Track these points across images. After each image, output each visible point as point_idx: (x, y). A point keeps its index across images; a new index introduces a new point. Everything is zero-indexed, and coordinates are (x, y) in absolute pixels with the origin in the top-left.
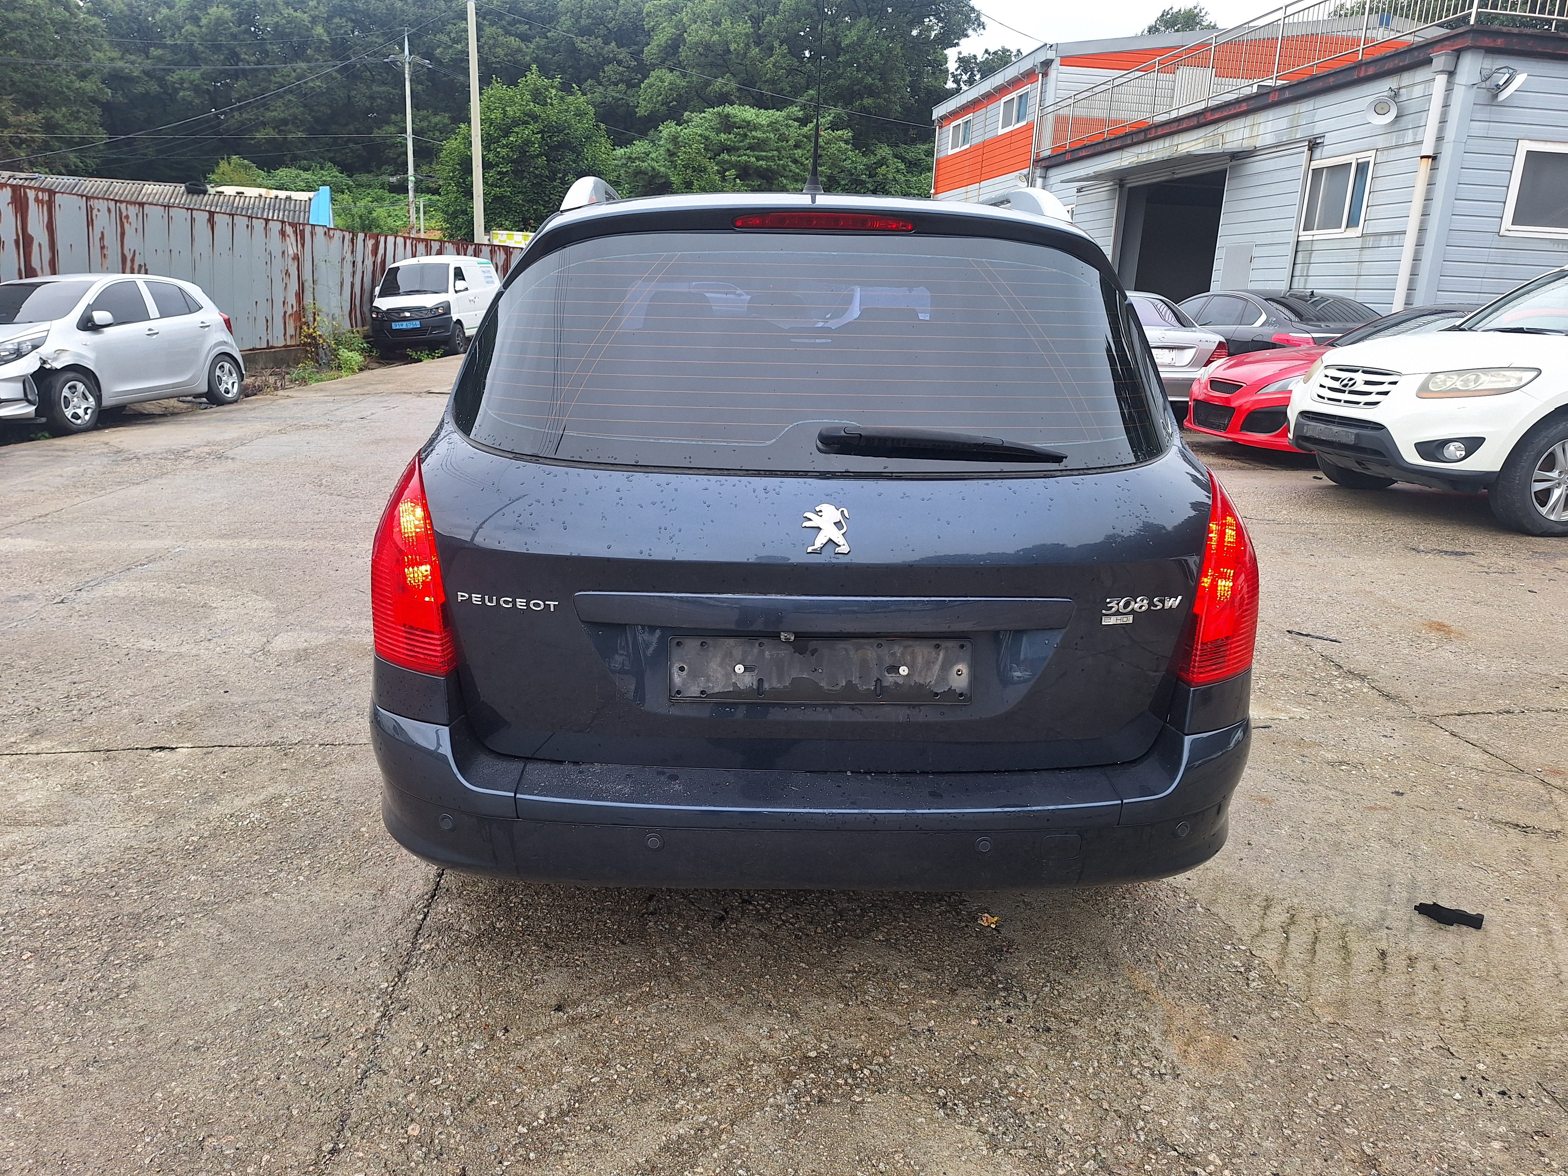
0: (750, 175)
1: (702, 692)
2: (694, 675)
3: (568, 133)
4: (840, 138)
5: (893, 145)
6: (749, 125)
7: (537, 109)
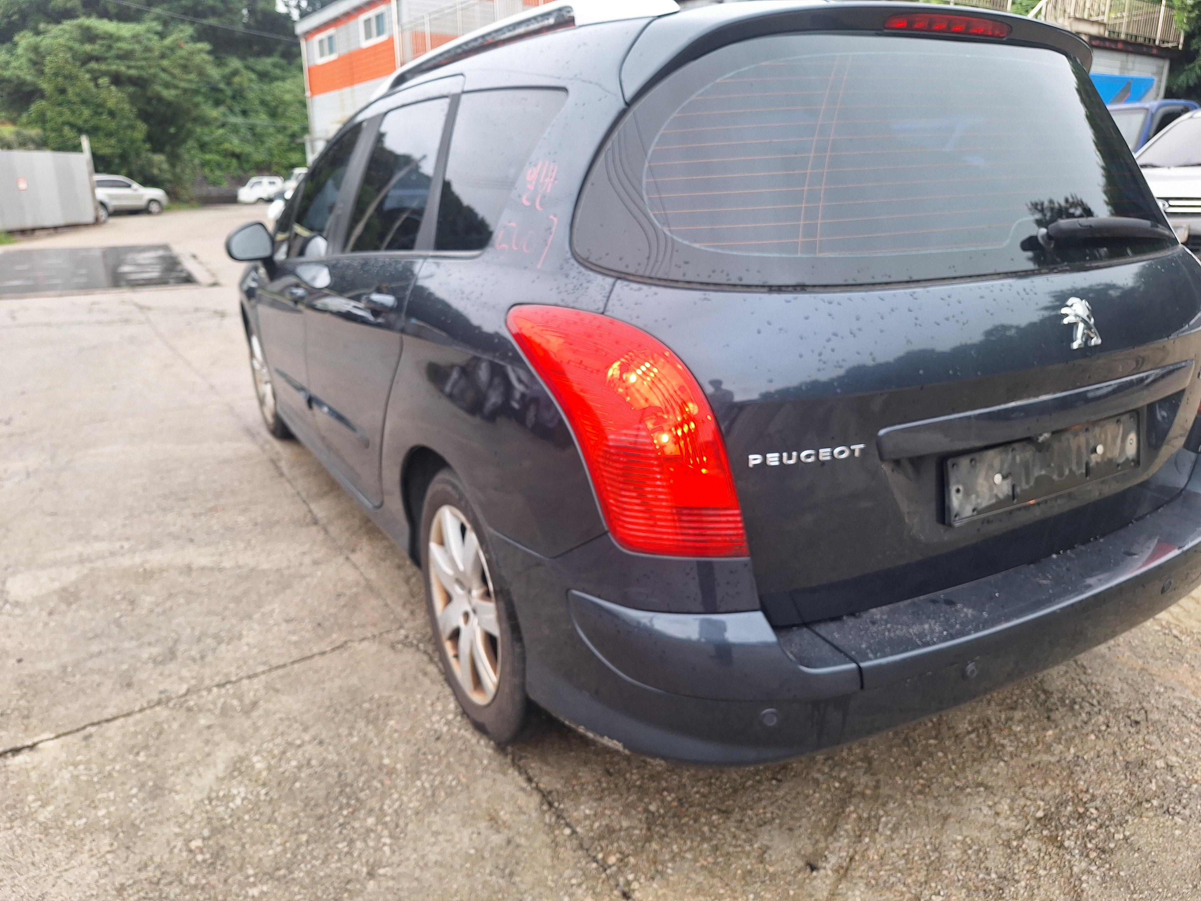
0: (124, 82)
1: (974, 510)
2: (967, 494)
4: (201, 51)
5: (242, 58)
6: (110, 36)
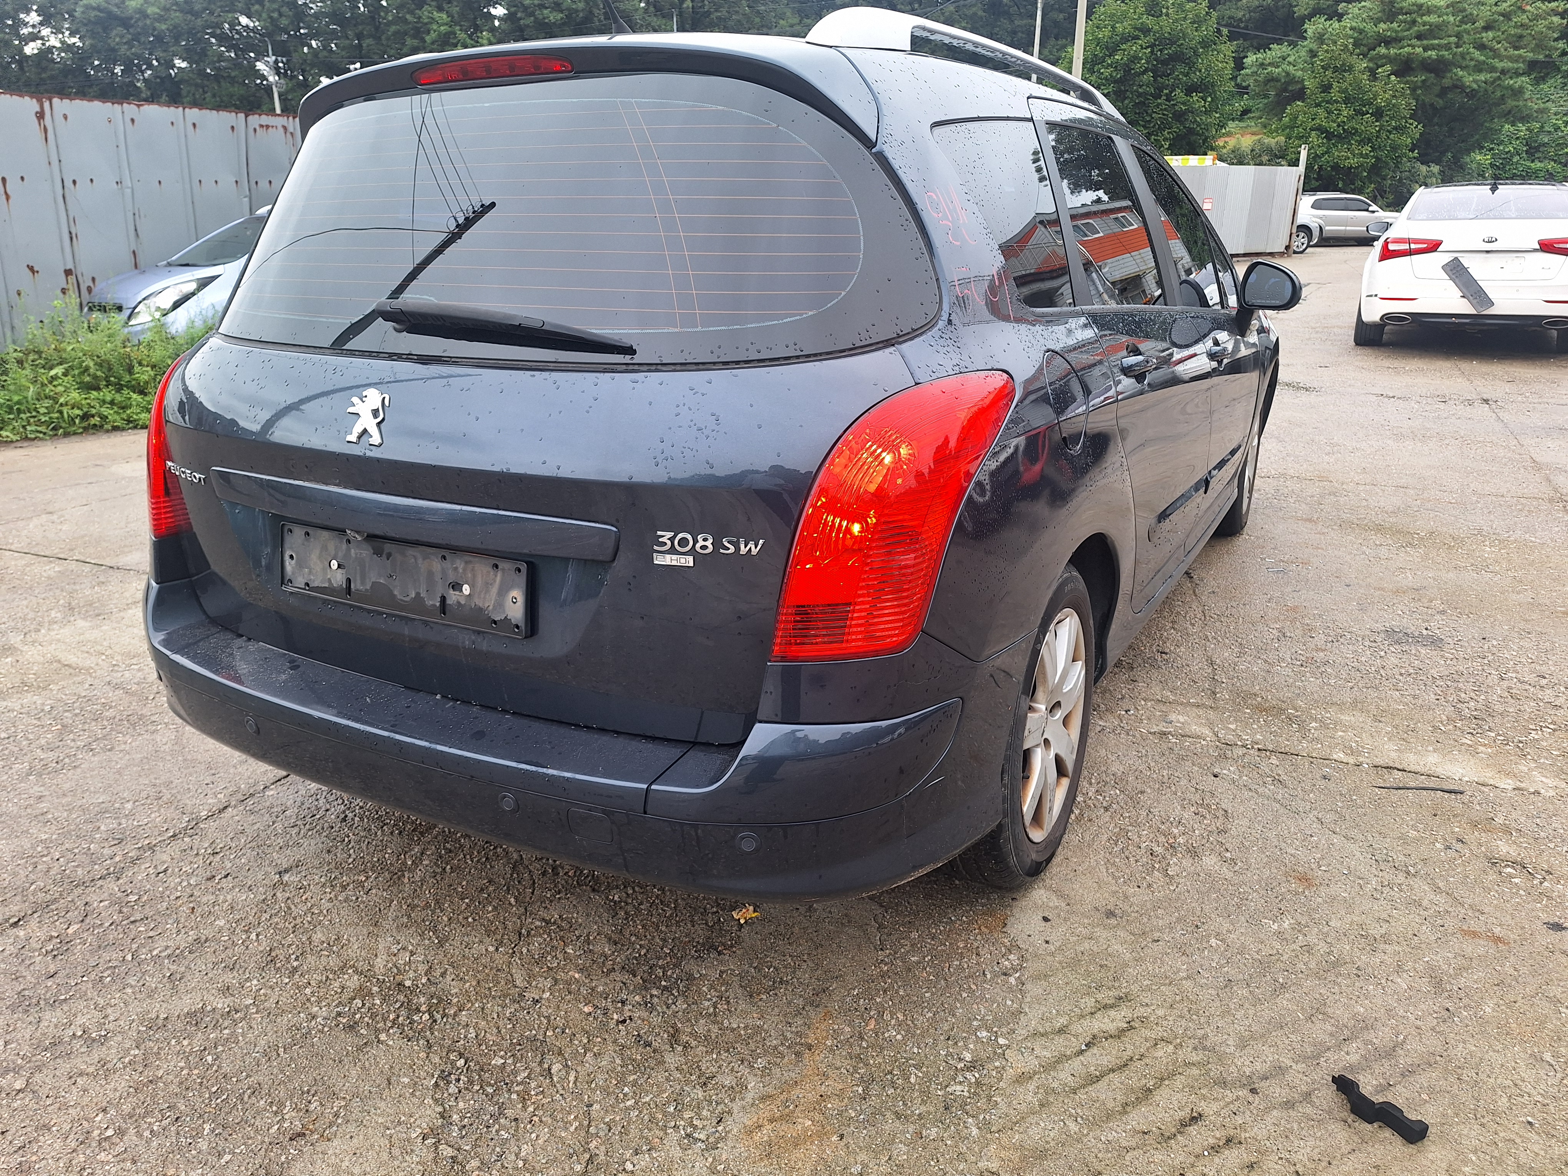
0: (1412, 69)
1: (307, 585)
2: (301, 565)
3: (1182, 44)
7: (1149, 21)
